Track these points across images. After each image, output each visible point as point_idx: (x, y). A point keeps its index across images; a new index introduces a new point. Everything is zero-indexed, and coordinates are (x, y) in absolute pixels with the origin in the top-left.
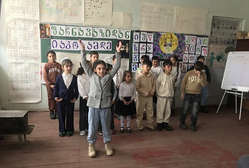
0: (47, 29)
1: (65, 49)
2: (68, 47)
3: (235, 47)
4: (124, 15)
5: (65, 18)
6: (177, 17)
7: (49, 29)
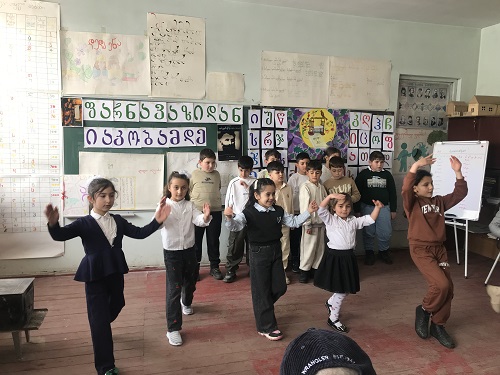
0: (77, 108)
1: (112, 146)
2: (119, 142)
3: (446, 131)
4: (229, 76)
5: (113, 84)
6: (332, 78)
7: (80, 107)
